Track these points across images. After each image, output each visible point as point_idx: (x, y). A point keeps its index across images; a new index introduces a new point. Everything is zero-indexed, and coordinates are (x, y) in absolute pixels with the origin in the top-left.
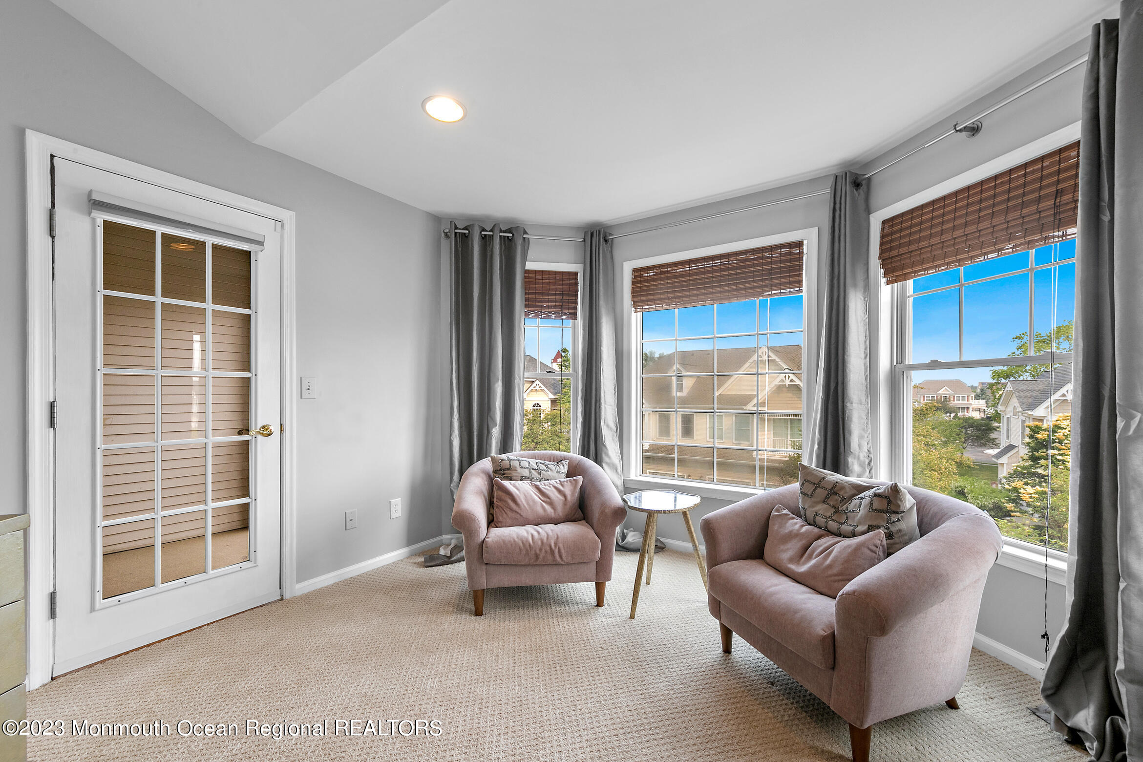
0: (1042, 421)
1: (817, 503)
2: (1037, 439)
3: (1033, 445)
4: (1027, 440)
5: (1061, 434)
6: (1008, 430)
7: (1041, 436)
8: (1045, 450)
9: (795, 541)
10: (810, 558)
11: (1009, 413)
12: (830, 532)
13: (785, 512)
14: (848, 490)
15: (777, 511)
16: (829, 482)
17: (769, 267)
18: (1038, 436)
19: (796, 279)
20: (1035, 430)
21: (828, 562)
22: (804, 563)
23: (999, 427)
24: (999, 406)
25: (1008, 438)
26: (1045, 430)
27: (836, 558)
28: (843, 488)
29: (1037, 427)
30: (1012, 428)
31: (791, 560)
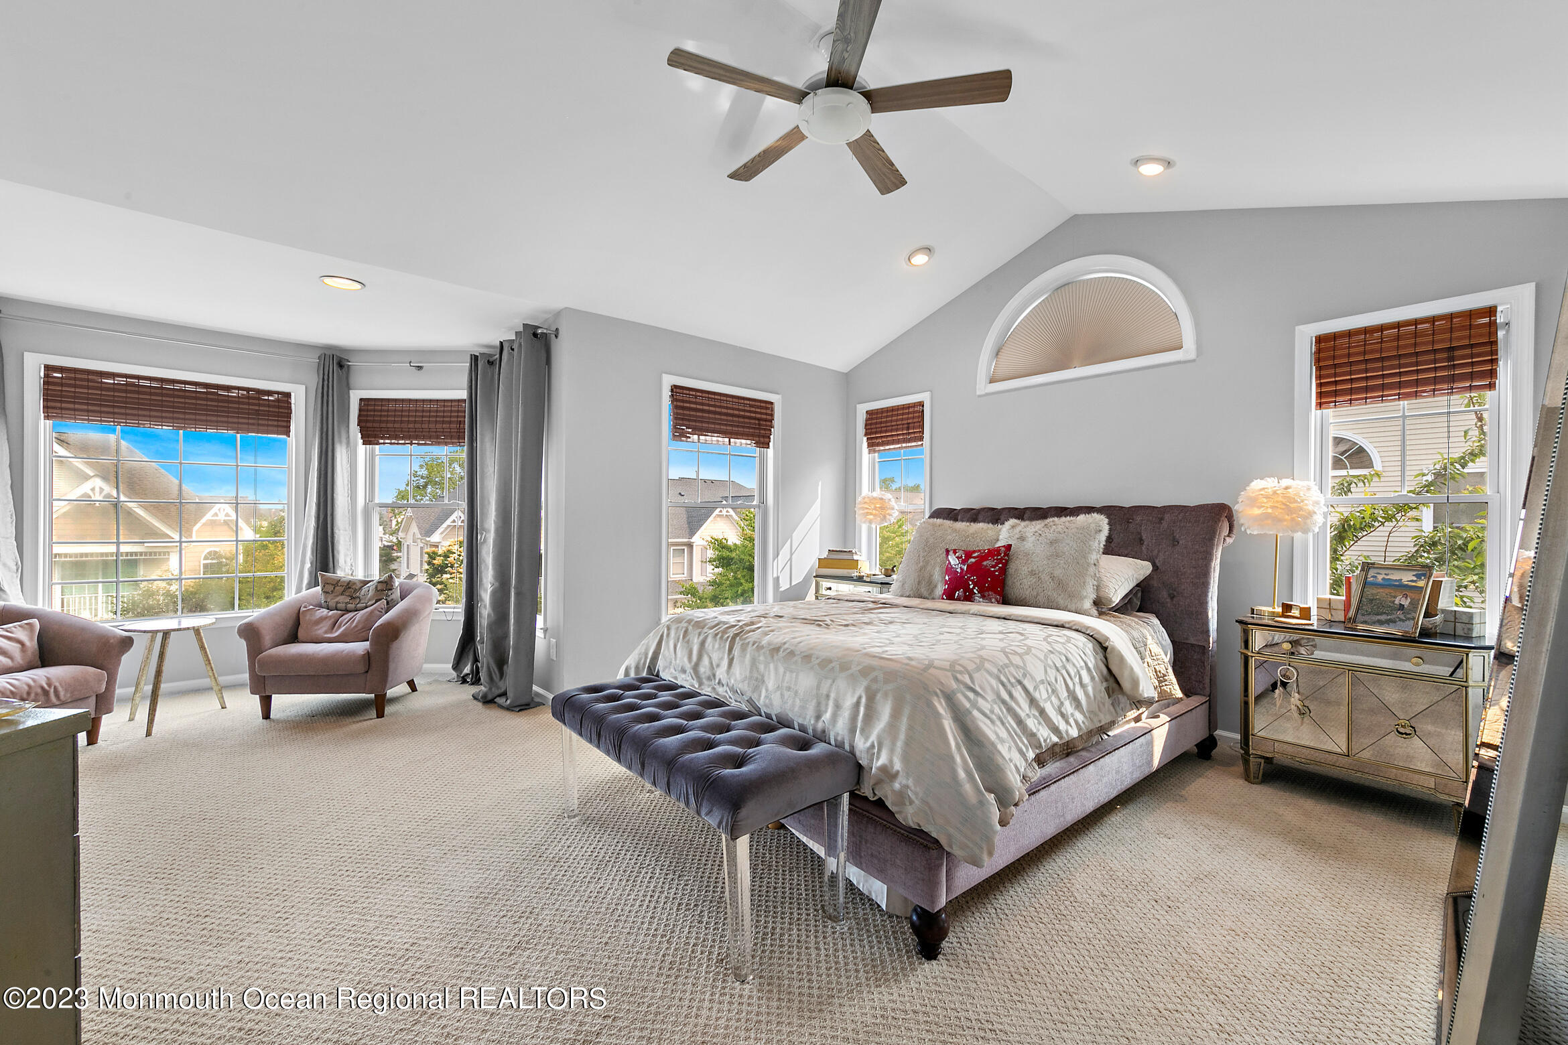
0: (437, 547)
1: (338, 596)
2: (434, 564)
3: (431, 571)
4: (426, 567)
5: (452, 559)
6: (408, 558)
7: (438, 561)
8: (440, 575)
9: (324, 622)
10: (339, 627)
11: (409, 541)
12: (348, 611)
13: (311, 607)
14: (358, 584)
15: (305, 607)
16: (344, 582)
17: (257, 408)
18: (434, 562)
19: (285, 424)
20: (432, 556)
21: (354, 625)
22: (336, 631)
23: (398, 557)
24: (400, 533)
25: (408, 568)
26: (440, 556)
27: (359, 621)
28: (355, 584)
29: (434, 553)
30: (411, 556)
31: (326, 632)
